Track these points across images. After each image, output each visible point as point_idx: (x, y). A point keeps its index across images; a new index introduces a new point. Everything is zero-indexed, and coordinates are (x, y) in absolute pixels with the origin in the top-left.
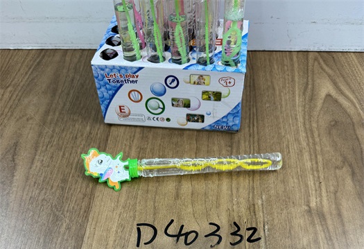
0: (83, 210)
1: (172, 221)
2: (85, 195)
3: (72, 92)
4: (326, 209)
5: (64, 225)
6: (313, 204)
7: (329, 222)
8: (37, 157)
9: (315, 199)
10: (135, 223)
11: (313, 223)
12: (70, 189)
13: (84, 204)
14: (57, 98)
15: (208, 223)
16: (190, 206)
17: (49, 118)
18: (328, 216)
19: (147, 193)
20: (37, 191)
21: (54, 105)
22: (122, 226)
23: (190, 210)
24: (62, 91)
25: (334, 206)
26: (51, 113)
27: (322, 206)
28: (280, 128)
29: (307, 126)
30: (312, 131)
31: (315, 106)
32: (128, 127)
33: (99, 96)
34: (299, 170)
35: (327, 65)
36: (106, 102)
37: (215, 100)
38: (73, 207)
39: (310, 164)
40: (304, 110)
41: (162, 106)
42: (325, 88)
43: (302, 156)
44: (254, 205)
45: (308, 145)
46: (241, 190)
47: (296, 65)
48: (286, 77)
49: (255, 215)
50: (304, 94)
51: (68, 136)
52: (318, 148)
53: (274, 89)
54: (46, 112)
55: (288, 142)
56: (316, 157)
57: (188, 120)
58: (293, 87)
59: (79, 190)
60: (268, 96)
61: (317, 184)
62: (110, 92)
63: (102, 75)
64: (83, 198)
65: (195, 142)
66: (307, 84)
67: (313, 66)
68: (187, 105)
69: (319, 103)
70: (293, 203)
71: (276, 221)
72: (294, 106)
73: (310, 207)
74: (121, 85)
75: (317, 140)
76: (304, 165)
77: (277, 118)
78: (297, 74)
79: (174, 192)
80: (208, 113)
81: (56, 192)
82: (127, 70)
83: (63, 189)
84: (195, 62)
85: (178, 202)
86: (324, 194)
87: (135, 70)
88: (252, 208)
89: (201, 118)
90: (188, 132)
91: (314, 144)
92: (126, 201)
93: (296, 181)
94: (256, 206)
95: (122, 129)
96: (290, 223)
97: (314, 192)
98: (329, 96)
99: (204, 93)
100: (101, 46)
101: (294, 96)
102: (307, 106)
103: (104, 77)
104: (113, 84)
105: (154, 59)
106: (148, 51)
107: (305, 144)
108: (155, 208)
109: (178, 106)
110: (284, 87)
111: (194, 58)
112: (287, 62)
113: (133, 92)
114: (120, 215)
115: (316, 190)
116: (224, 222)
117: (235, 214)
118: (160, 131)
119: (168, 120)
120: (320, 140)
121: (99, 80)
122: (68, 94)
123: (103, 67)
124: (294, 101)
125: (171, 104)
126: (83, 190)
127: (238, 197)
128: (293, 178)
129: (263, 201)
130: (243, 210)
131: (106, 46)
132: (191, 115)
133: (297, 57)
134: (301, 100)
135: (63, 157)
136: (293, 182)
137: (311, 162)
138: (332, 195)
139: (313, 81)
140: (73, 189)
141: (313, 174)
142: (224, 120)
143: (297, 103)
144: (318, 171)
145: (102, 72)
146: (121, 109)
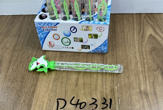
0: (31, 92)
1: (74, 97)
2: (32, 85)
3: (27, 35)
4: (148, 91)
5: (22, 99)
6: (142, 89)
7: (150, 97)
8: (10, 67)
9: (143, 86)
10: (56, 98)
11: (142, 98)
12: (25, 82)
13: (32, 89)
14: (21, 38)
15: (91, 98)
16: (83, 90)
17: (17, 48)
18: (149, 94)
19: (62, 84)
20: (10, 83)
21: (19, 42)
22: (50, 100)
23: (82, 92)
24: (23, 35)
25: (152, 89)
26: (18, 46)
27: (147, 90)
28: (127, 52)
29: (140, 50)
30: (142, 52)
31: (144, 40)
32: (54, 52)
33: (39, 37)
34: (136, 72)
35: (150, 20)
36: (43, 40)
37: (95, 38)
38: (27, 91)
39: (141, 69)
40: (139, 43)
41: (69, 42)
42: (149, 31)
43: (137, 65)
44: (113, 89)
45: (140, 59)
46: (107, 82)
47: (135, 20)
48: (130, 26)
49: (114, 94)
50: (139, 34)
51: (25, 56)
52: (145, 61)
53: (124, 32)
54: (15, 45)
55: (131, 58)
56: (144, 65)
57: (82, 48)
58: (134, 31)
59: (30, 82)
60: (121, 36)
61: (145, 78)
62: (44, 35)
63: (39, 27)
64: (32, 87)
65: (86, 59)
66: (140, 29)
67: (144, 21)
68: (81, 41)
69: (146, 39)
70: (133, 88)
71: (124, 97)
72: (134, 40)
73: (141, 90)
74: (49, 32)
75: (145, 57)
76: (138, 69)
77: (125, 46)
78: (135, 24)
79: (75, 83)
80: (92, 44)
81: (19, 83)
82: (51, 24)
83: (22, 82)
84: (84, 19)
85: (77, 88)
86: (148, 83)
87: (55, 24)
88: (112, 91)
89: (89, 47)
90: (82, 54)
91: (143, 59)
92: (52, 87)
93: (134, 77)
94: (115, 90)
95: (51, 53)
96: (131, 98)
97: (143, 83)
98: (151, 35)
99: (89, 35)
100: (39, 13)
101: (134, 36)
102: (140, 40)
103: (41, 28)
104: (46, 31)
105: (65, 19)
106: (61, 15)
107: (139, 59)
108: (66, 91)
109: (77, 41)
110: (129, 31)
111: (84, 18)
112: (131, 19)
113: (55, 35)
114: (49, 94)
115: (144, 82)
116: (99, 98)
117: (104, 94)
118: (69, 54)
119: (73, 48)
120: (146, 57)
121: (38, 29)
122: (26, 36)
123: (40, 23)
124: (134, 38)
125: (74, 41)
126: (32, 83)
127: (106, 85)
128: (133, 76)
129: (118, 87)
130: (108, 92)
131: (42, 13)
132: (83, 45)
133: (136, 16)
134: (137, 37)
135: (23, 67)
136: (132, 78)
137: (142, 68)
138: (152, 84)
139: (143, 28)
140: (27, 82)
141: (142, 74)
142: (100, 48)
143: (135, 39)
144: (145, 72)
145: (40, 25)
146: (50, 43)
